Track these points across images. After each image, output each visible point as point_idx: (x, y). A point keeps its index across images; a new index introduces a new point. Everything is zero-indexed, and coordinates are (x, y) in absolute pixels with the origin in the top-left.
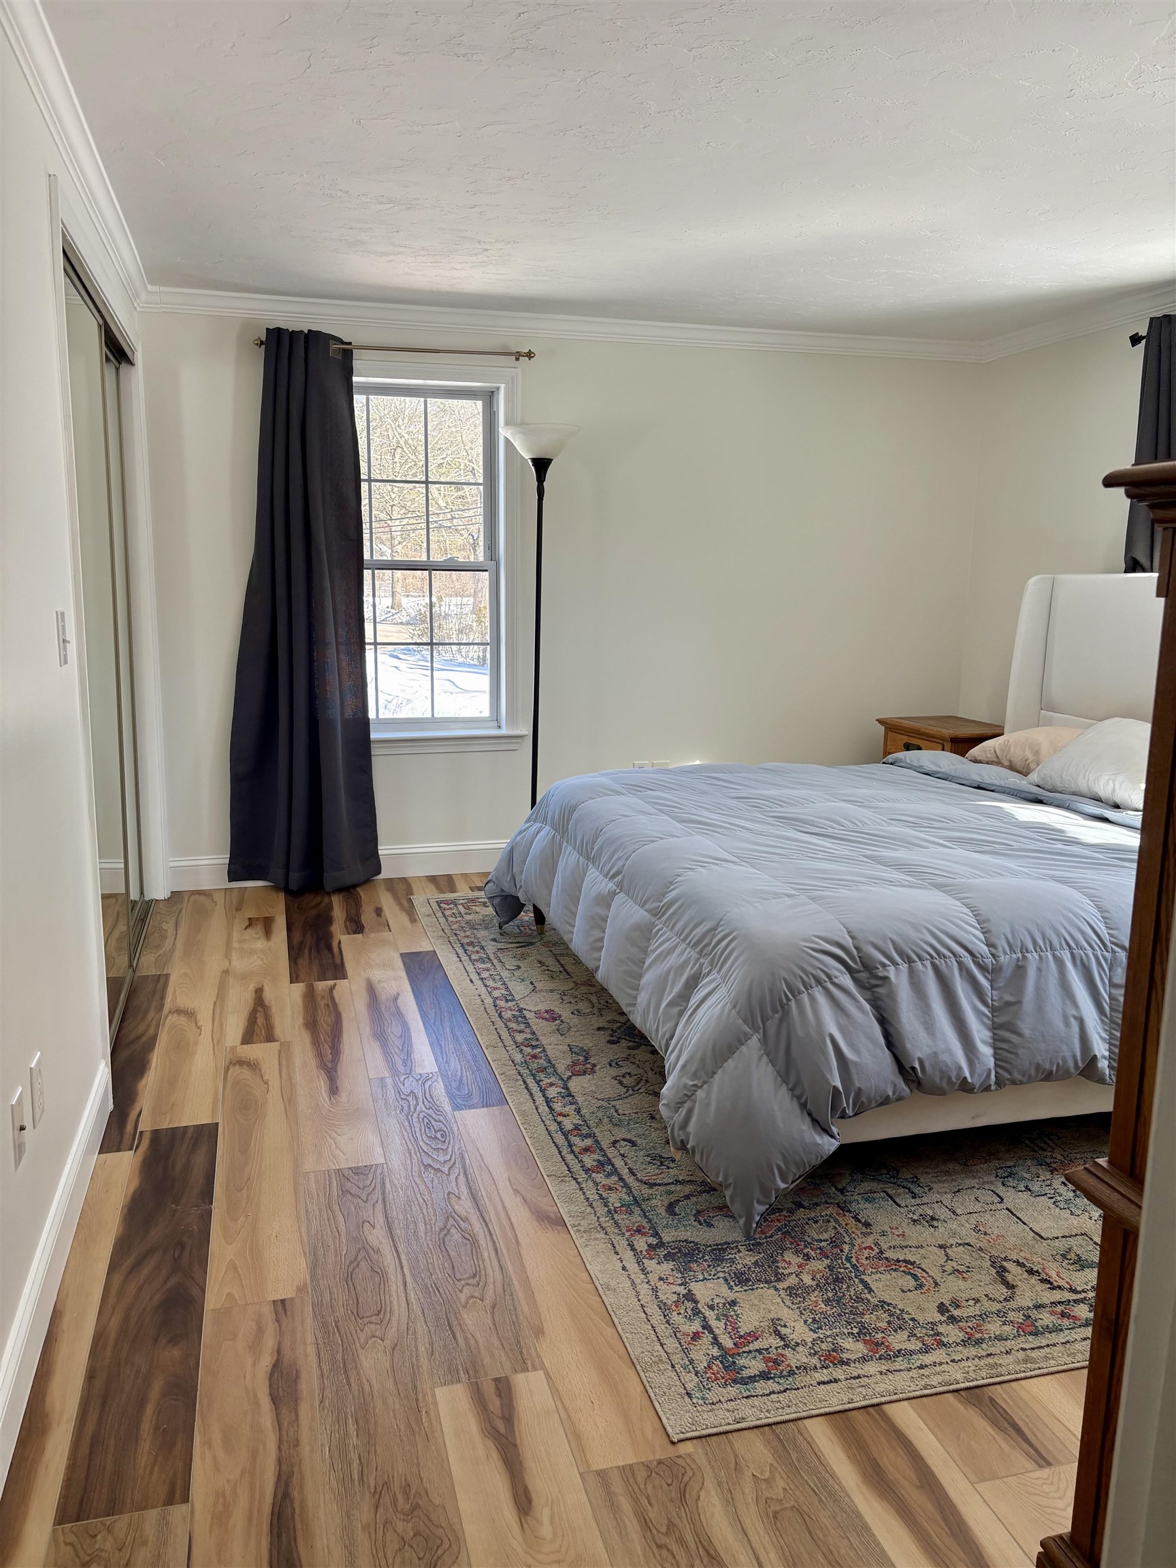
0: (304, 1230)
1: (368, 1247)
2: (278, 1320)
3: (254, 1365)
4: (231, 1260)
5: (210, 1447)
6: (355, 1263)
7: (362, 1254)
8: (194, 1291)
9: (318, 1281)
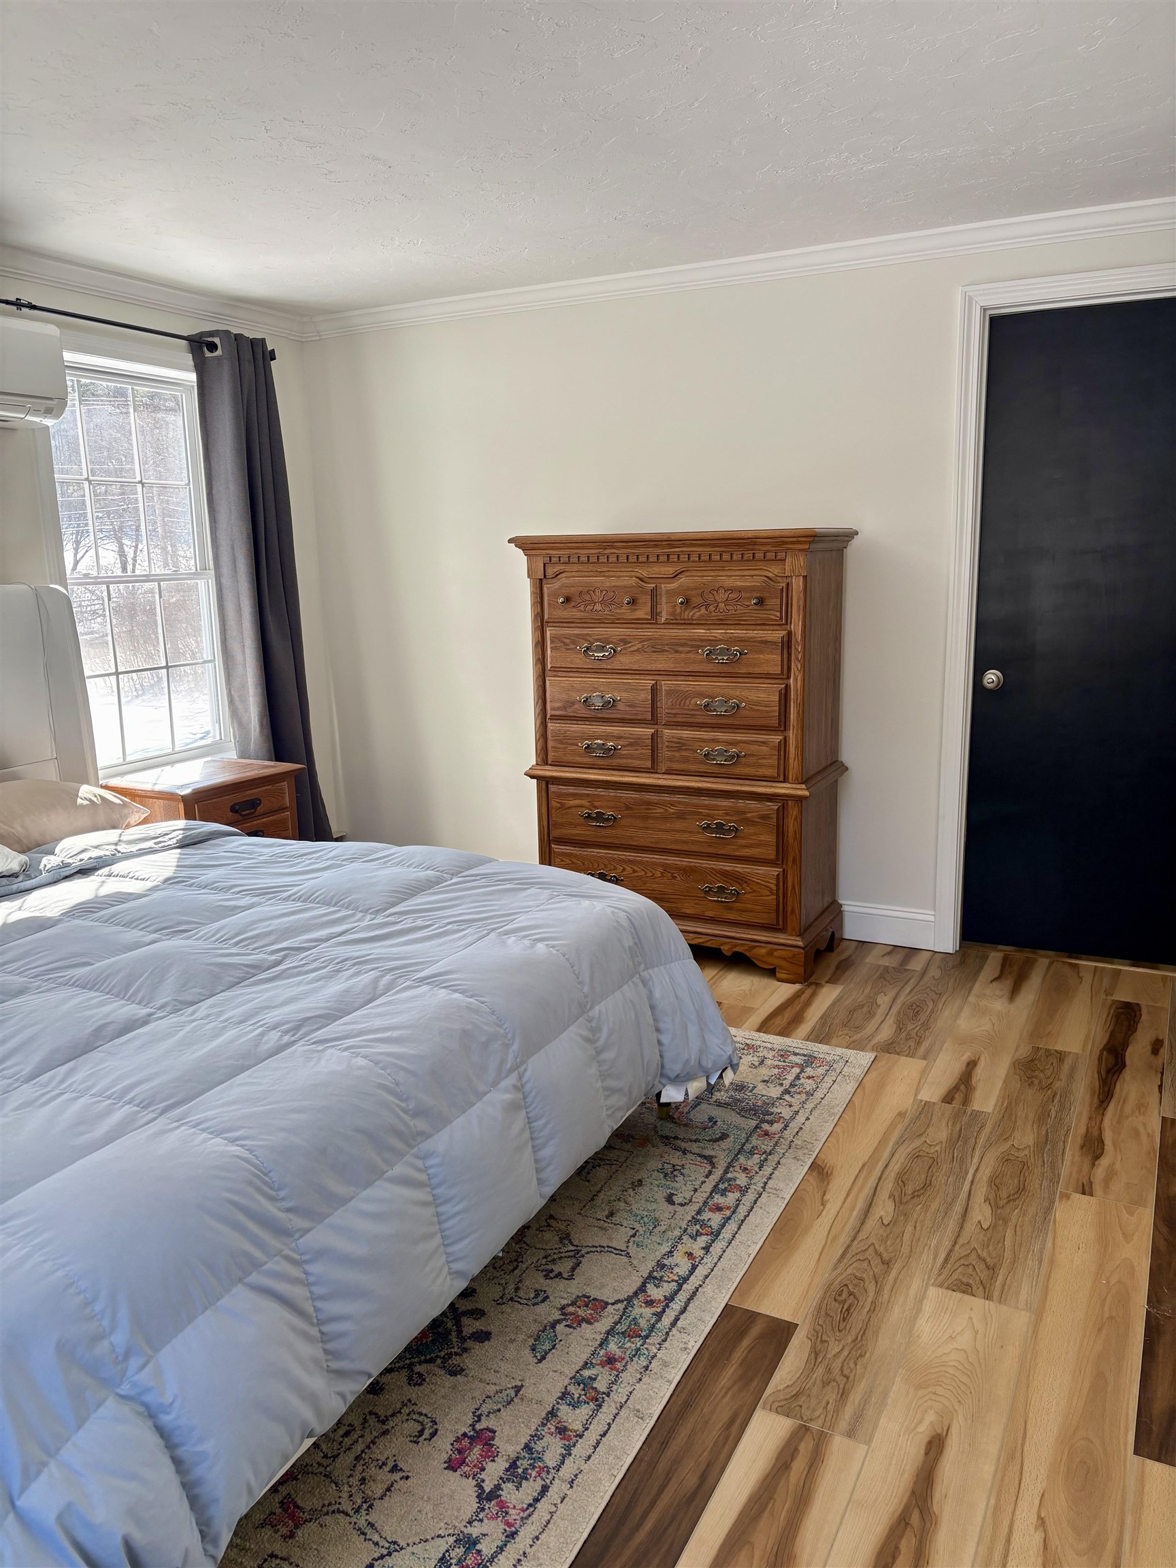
0: (1049, 1245)
1: (993, 1205)
2: (1091, 1183)
3: (1114, 1164)
4: (1128, 1243)
5: (1148, 1134)
6: (1010, 1199)
7: (1001, 1203)
8: (1164, 1229)
9: (1049, 1197)
